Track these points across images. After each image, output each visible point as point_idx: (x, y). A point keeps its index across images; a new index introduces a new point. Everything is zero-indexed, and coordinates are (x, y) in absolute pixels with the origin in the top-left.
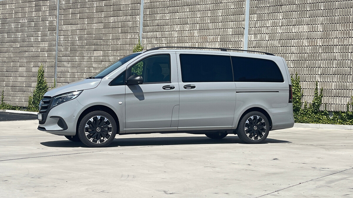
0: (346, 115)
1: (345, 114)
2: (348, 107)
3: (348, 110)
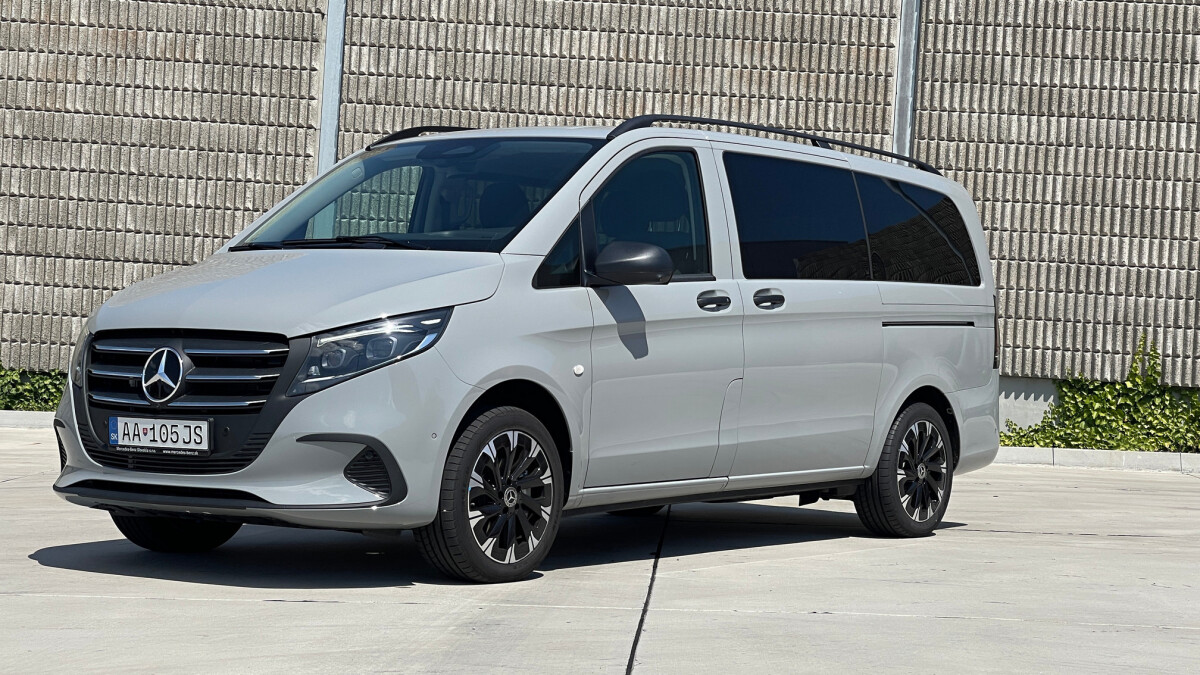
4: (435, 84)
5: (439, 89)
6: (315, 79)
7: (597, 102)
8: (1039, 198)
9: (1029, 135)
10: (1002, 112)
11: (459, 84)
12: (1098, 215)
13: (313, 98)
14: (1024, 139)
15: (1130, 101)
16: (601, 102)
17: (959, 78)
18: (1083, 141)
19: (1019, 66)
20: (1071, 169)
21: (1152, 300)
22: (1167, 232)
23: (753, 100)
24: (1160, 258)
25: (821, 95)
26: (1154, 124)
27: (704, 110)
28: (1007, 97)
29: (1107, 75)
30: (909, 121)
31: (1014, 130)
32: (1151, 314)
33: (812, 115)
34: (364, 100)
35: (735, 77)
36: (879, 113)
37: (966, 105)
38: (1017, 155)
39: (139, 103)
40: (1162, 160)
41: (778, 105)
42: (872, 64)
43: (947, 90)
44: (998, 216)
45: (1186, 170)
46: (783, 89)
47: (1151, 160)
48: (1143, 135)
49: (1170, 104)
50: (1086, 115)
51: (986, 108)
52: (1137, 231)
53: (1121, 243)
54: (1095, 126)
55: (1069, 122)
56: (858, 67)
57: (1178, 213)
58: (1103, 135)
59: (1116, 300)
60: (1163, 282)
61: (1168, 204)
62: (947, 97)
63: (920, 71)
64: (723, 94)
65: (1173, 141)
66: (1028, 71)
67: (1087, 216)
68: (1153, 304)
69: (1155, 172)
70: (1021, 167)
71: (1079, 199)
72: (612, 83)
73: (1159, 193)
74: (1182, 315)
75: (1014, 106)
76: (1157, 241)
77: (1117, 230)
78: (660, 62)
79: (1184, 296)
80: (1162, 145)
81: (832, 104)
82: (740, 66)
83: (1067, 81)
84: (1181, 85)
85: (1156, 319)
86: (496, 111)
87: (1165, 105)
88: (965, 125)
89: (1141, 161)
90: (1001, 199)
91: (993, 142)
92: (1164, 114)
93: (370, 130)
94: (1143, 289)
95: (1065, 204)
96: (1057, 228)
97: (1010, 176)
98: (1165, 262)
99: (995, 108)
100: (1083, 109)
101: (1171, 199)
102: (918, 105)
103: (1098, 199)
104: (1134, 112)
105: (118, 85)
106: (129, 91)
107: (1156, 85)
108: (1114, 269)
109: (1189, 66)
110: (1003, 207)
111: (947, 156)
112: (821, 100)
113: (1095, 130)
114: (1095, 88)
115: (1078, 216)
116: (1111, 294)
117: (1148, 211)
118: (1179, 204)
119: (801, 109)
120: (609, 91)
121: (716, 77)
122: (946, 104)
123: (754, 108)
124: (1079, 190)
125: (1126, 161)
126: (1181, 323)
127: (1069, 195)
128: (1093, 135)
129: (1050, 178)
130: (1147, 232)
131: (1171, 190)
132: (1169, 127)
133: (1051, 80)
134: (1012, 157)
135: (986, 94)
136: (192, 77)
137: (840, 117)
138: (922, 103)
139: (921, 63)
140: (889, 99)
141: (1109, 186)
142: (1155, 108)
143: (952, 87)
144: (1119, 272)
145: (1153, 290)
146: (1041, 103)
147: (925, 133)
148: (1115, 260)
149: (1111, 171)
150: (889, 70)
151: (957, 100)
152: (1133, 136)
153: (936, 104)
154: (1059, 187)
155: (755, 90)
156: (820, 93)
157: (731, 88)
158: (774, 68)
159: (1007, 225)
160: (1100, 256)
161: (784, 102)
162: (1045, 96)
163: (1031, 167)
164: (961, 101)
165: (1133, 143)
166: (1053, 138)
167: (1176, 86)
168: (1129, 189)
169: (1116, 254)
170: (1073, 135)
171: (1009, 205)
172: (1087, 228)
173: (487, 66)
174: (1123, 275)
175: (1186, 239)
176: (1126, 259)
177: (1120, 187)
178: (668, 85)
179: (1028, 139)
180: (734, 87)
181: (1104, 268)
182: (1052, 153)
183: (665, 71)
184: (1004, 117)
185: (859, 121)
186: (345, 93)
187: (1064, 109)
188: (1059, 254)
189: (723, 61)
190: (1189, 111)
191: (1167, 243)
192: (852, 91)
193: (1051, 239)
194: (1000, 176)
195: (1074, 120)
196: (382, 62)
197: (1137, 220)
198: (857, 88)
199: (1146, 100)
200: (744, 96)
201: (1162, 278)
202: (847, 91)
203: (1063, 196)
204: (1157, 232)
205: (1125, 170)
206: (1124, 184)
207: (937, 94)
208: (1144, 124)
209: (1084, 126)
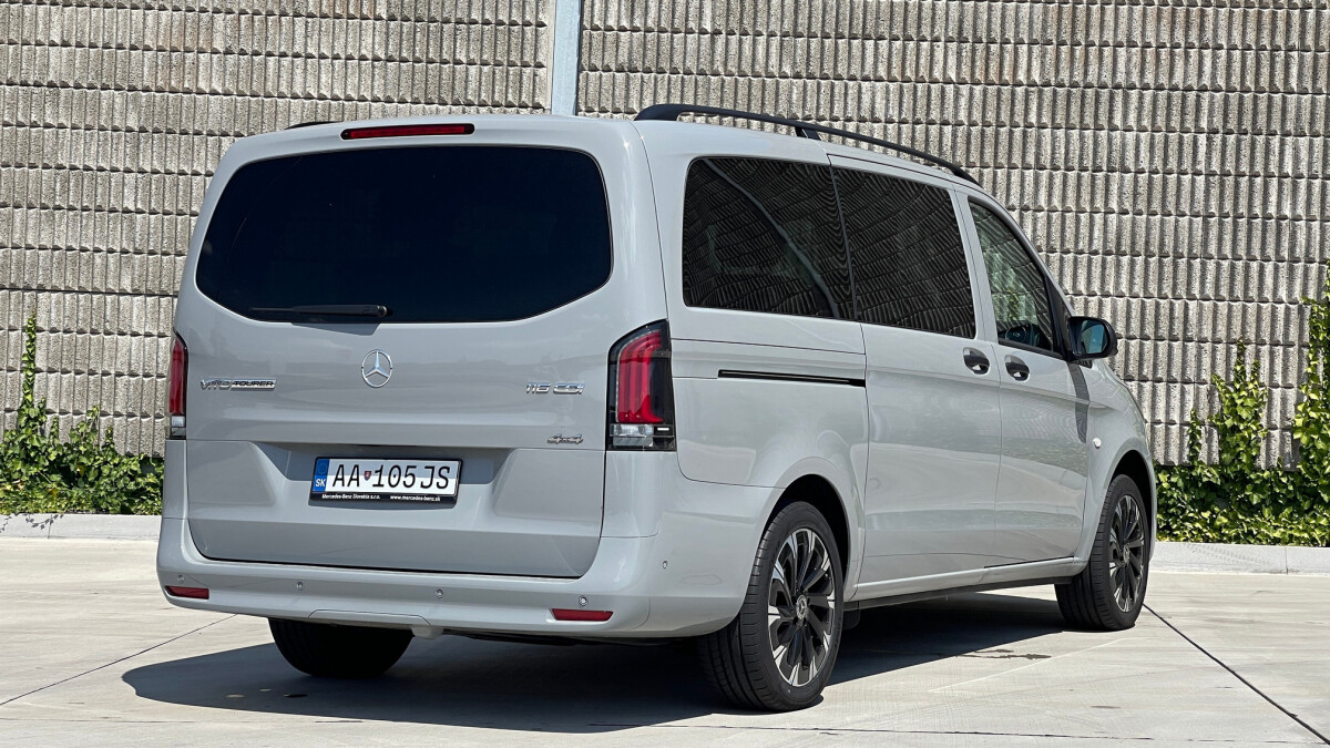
0: (1181, 484)
1: (1173, 480)
2: (1193, 437)
3: (1194, 456)
4: (713, 42)
5: (720, 48)
6: (543, 38)
7: (946, 61)
11: (748, 40)
13: (540, 66)
16: (952, 60)
25: (1280, 41)
27: (1105, 68)
33: (1265, 71)
34: (613, 67)
35: (1149, 19)
39: (299, 79)
41: (1215, 57)
46: (1222, 33)
64: (1131, 44)
72: (968, 33)
81: (1295, 54)
86: (801, 78)
93: (622, 108)
105: (270, 54)
106: (286, 61)
120: (964, 45)
123: (1179, 64)
136: (371, 41)
137: (1308, 72)
155: (1179, 37)
157: (1143, 35)
161: (1223, 53)
173: (787, 14)
178: (1051, 34)
180: (1148, 33)
186: (585, 57)
196: (638, 12)
200: (1164, 46)
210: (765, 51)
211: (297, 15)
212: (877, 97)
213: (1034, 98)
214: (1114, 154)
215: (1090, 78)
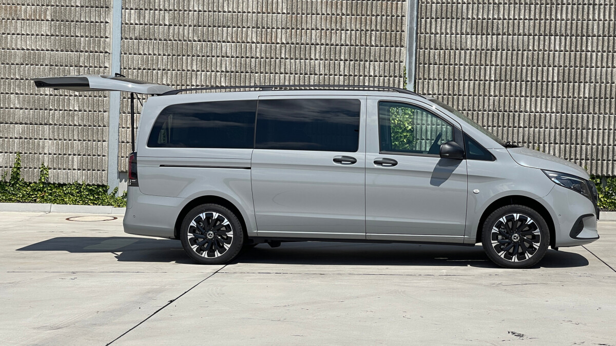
4: (169, 28)
5: (171, 31)
6: (108, 27)
7: (252, 35)
8: (482, 78)
9: (476, 46)
10: (462, 34)
11: (181, 28)
12: (513, 86)
13: (107, 37)
14: (474, 47)
15: (529, 25)
16: (254, 35)
17: (439, 17)
18: (505, 47)
19: (471, 9)
20: (499, 63)
21: (542, 130)
22: (550, 94)
23: (332, 31)
24: (546, 107)
26: (542, 37)
27: (308, 37)
28: (465, 26)
29: (517, 12)
30: (415, 39)
31: (469, 43)
32: (542, 137)
33: (363, 39)
34: (133, 38)
35: (323, 20)
36: (398, 37)
37: (443, 31)
38: (470, 56)
39: (19, 43)
40: (546, 56)
41: (346, 34)
42: (394, 11)
43: (434, 23)
44: (461, 88)
45: (559, 61)
46: (348, 25)
47: (541, 56)
48: (536, 43)
49: (550, 26)
50: (506, 34)
51: (454, 32)
52: (534, 94)
53: (526, 100)
54: (511, 39)
55: (497, 37)
56: (387, 12)
57: (555, 84)
58: (515, 44)
59: (524, 130)
60: (548, 120)
61: (550, 79)
62: (433, 26)
63: (419, 13)
64: (317, 29)
65: (552, 46)
66: (475, 12)
67: (508, 87)
68: (543, 132)
69: (543, 63)
70: (473, 62)
71: (503, 78)
72: (260, 25)
73: (545, 74)
74: (558, 137)
75: (469, 30)
76: (544, 99)
77: (523, 94)
78: (284, 13)
79: (559, 127)
80: (546, 48)
81: (374, 32)
82: (325, 14)
83: (496, 17)
84: (556, 16)
85: (544, 140)
86: (201, 41)
87: (548, 27)
88: (443, 41)
89: (535, 57)
90: (463, 79)
91: (458, 49)
92: (547, 32)
94: (537, 124)
95: (496, 81)
96: (492, 93)
97: (467, 67)
98: (549, 110)
99: (459, 32)
100: (504, 31)
101: (551, 77)
102: (419, 31)
103: (513, 78)
104: (531, 31)
105: (8, 34)
106: (14, 36)
107: (543, 17)
108: (522, 114)
109: (560, 6)
110: (464, 83)
111: (434, 58)
112: (368, 30)
113: (511, 41)
114: (511, 19)
115: (503, 87)
116: (521, 127)
117: (539, 83)
118: (556, 79)
119: (357, 35)
120: (258, 29)
121: (313, 20)
122: (433, 31)
123: (334, 36)
124: (503, 73)
125: (527, 57)
126: (558, 141)
127: (498, 76)
128: (510, 44)
129: (488, 68)
130: (539, 94)
131: (551, 72)
132: (550, 38)
133: (488, 16)
134: (468, 57)
135: (454, 24)
136: (45, 29)
137: (378, 39)
138: (420, 30)
139: (420, 9)
140: (403, 28)
141: (519, 71)
142: (542, 29)
143: (436, 21)
144: (524, 115)
145: (542, 124)
146: (482, 28)
147: (422, 46)
148: (522, 109)
149: (520, 63)
150: (403, 14)
151: (439, 28)
152: (531, 44)
153: (428, 31)
154: (493, 72)
155: (333, 26)
156: (367, 27)
157: (321, 26)
158: (343, 14)
159: (466, 93)
160: (515, 108)
161: (349, 32)
162: (485, 24)
163: (478, 62)
164: (441, 29)
165: (531, 48)
166: (489, 47)
167: (553, 17)
168: (529, 72)
169: (523, 106)
170: (500, 44)
171: (467, 82)
172: (508, 94)
173: (195, 18)
174: (527, 117)
175: (559, 97)
176: (528, 109)
177: (524, 71)
178: (289, 25)
179: (476, 48)
180: (323, 25)
181: (517, 114)
182: (489, 55)
183: (287, 18)
184: (464, 36)
185: (388, 41)
186: (123, 34)
187: (495, 31)
188: (494, 107)
189: (317, 12)
190: (561, 30)
191: (549, 100)
192: (384, 25)
193: (489, 99)
194: (462, 67)
195: (500, 37)
196: (142, 18)
197: (534, 88)
198: (386, 23)
199: (537, 25)
200: (328, 30)
201: (547, 118)
202: (381, 25)
203: (495, 77)
204: (544, 94)
205: (527, 62)
206: (527, 69)
207: (428, 26)
208: (536, 37)
209: (505, 40)
210: (188, 32)
211: (18, 19)
212: (228, 48)
213: (283, 49)
214: (311, 68)
215: (302, 41)
